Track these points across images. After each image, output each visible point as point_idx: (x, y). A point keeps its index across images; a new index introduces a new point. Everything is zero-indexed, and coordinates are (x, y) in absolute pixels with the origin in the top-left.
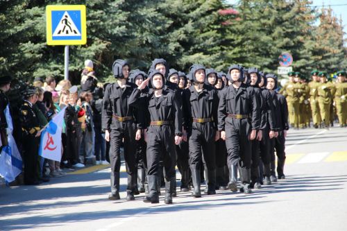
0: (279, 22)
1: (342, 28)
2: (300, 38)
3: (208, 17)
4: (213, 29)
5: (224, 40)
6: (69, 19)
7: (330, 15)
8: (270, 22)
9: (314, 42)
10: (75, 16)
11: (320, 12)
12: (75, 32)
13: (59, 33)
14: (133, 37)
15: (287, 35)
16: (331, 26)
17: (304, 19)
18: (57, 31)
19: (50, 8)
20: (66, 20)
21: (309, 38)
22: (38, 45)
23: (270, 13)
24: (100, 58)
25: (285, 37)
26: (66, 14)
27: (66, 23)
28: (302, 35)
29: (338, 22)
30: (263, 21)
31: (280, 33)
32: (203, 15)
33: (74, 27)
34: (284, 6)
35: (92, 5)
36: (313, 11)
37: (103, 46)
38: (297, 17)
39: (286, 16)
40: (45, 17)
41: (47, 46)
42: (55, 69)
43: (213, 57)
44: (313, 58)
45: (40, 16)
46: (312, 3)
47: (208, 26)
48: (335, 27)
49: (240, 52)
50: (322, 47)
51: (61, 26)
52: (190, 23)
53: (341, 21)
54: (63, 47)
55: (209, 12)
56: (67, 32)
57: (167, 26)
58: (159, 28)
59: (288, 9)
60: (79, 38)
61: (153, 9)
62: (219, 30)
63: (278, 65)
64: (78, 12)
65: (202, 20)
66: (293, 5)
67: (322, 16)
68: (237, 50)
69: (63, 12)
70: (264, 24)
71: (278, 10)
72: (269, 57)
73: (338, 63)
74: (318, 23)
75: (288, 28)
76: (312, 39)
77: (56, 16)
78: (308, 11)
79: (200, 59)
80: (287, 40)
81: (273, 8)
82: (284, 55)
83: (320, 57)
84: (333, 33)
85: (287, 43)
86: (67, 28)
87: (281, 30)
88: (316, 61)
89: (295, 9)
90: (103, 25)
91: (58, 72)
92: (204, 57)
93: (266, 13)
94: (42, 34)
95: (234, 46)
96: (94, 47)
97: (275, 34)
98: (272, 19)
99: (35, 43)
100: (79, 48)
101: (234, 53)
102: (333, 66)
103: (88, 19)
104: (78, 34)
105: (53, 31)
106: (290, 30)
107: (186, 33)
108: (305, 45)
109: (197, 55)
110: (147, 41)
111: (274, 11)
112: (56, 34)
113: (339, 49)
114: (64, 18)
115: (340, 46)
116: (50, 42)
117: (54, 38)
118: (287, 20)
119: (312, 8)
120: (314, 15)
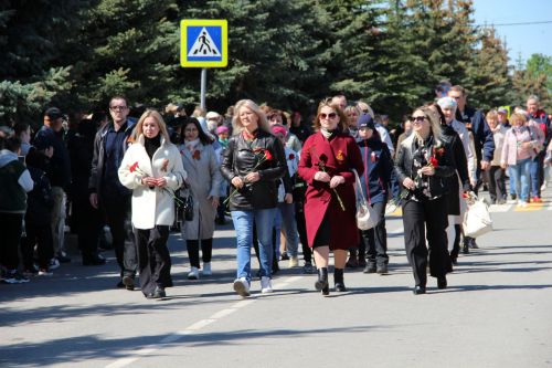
0: (437, 44)
1: (507, 53)
2: (461, 63)
3: (359, 37)
4: (365, 51)
5: (376, 64)
6: (208, 37)
7: (492, 37)
8: (426, 43)
9: (476, 69)
10: (215, 32)
11: (482, 32)
12: (215, 52)
13: (196, 52)
14: (277, 59)
15: (445, 60)
16: (493, 50)
17: (465, 40)
18: (193, 50)
19: (185, 23)
20: (204, 38)
21: (471, 63)
22: (169, 67)
23: (426, 33)
24: (241, 84)
25: (444, 62)
26: (204, 30)
27: (204, 41)
28: (463, 59)
29: (502, 45)
30: (418, 42)
31: (437, 57)
32: (353, 35)
33: (213, 46)
34: (443, 25)
35: (232, 20)
36: (474, 32)
37: (245, 69)
38: (458, 38)
39: (446, 36)
40: (179, 34)
41: (181, 67)
42: (189, 95)
43: (364, 85)
44: (475, 87)
45: (172, 32)
46: (473, 22)
47: (359, 47)
48: (498, 51)
49: (396, 79)
50: (486, 75)
51: (197, 44)
52: (338, 43)
53: (505, 44)
54: (200, 70)
55: (361, 31)
56: (205, 52)
57: (315, 46)
58: (305, 48)
59: (448, 28)
60: (219, 59)
61: (297, 26)
62: (371, 53)
63: (435, 96)
64: (219, 28)
65: (353, 41)
66: (453, 24)
67: (484, 38)
68: (392, 77)
69: (201, 28)
70: (419, 46)
71: (435, 29)
72: (426, 86)
73: (502, 94)
74: (480, 46)
75: (447, 52)
76: (474, 65)
77: (193, 33)
78: (469, 31)
79: (351, 87)
80: (446, 65)
81: (429, 27)
82: (443, 84)
83: (483, 87)
84: (497, 58)
85: (446, 70)
86: (205, 47)
87: (439, 53)
88: (479, 91)
89: (455, 29)
90: (246, 44)
91: (192, 99)
92: (354, 84)
93: (421, 33)
94: (174, 54)
95: (389, 72)
96: (234, 70)
97: (432, 58)
98: (429, 40)
99: (166, 65)
100: (216, 71)
101: (389, 81)
102: (498, 98)
103: (229, 36)
104: (218, 55)
105: (189, 50)
106: (449, 54)
107: (332, 54)
108: (466, 72)
109: (346, 82)
110: (292, 64)
111: (431, 31)
112: (191, 54)
113: (504, 77)
114: (201, 35)
115: (504, 74)
116: (184, 63)
117: (189, 59)
118: (446, 42)
119: (474, 28)
120: (476, 35)
